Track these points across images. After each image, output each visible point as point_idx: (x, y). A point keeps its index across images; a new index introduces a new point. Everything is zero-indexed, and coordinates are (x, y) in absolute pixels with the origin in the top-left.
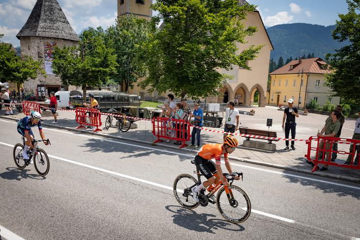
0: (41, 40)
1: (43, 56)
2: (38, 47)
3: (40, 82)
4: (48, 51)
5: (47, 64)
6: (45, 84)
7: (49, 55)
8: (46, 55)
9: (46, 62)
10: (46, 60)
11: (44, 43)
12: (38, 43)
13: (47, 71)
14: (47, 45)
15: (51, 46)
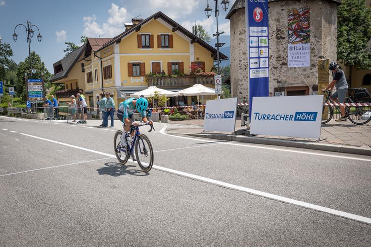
0: (284, 8)
1: (286, 35)
2: (278, 20)
3: (278, 82)
4: (294, 26)
5: (291, 49)
6: (286, 85)
7: (295, 32)
8: (291, 32)
9: (290, 45)
10: (289, 43)
11: (289, 11)
12: (278, 13)
13: (291, 61)
14: (294, 15)
15: (300, 16)
